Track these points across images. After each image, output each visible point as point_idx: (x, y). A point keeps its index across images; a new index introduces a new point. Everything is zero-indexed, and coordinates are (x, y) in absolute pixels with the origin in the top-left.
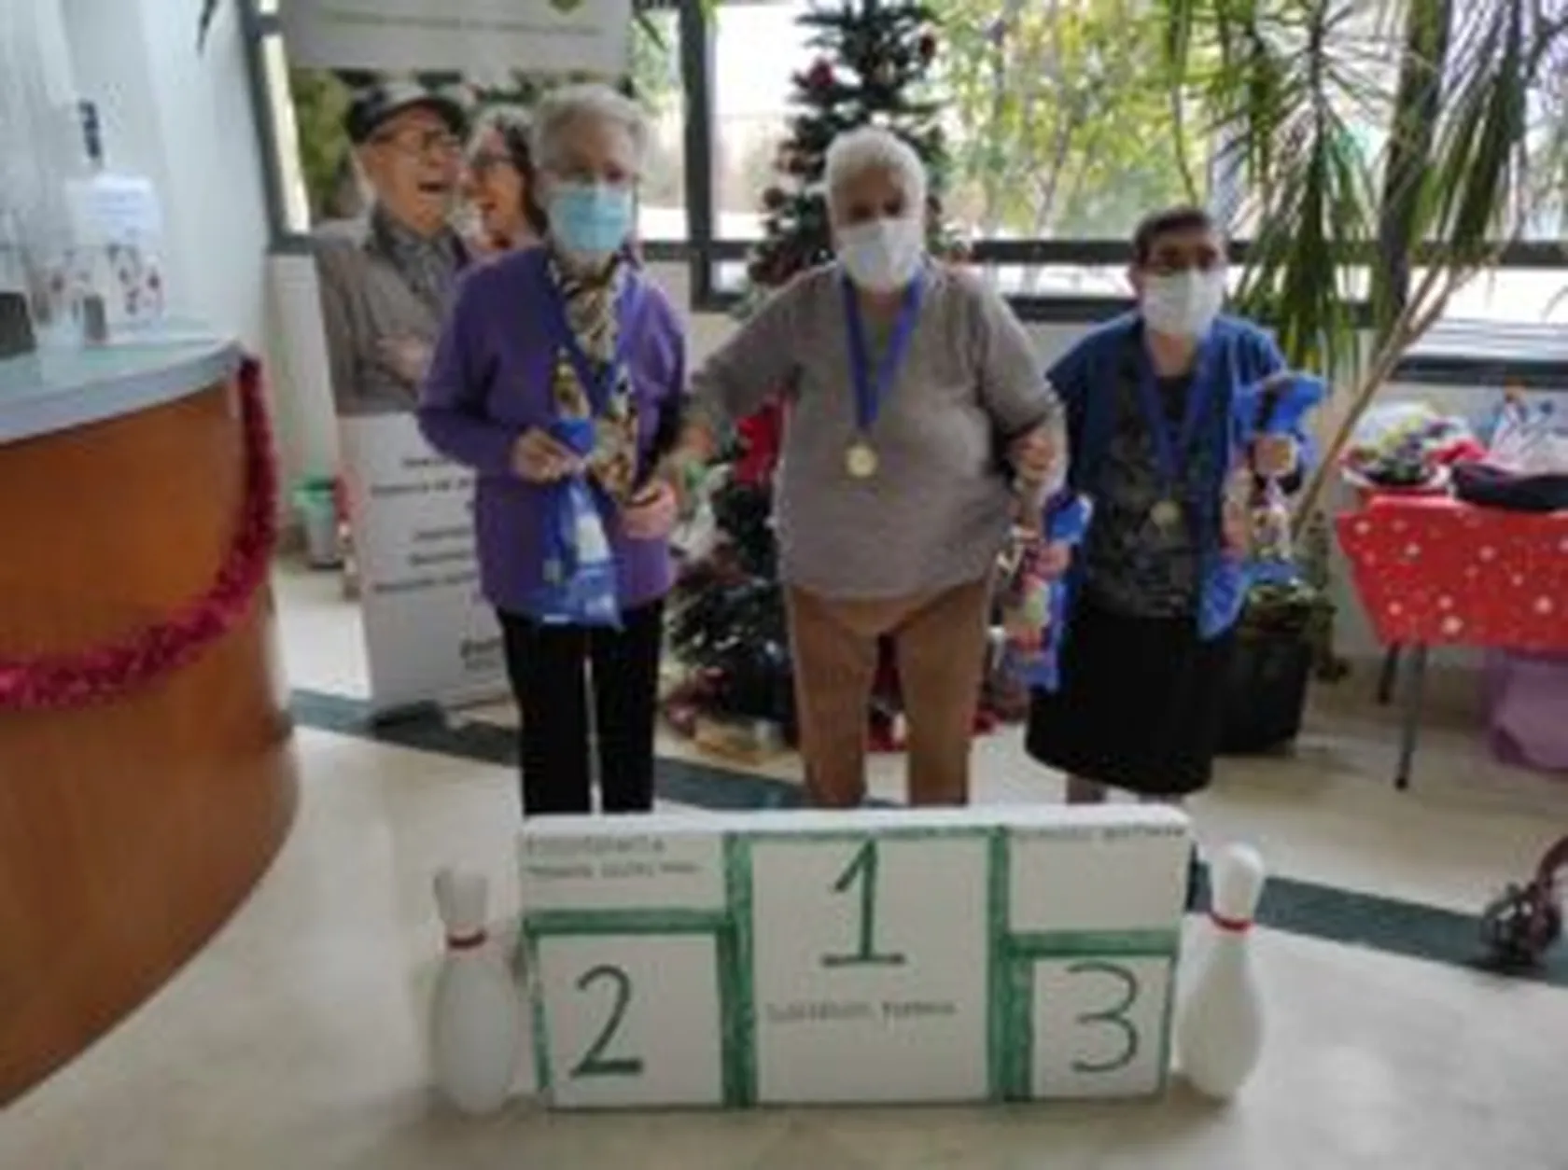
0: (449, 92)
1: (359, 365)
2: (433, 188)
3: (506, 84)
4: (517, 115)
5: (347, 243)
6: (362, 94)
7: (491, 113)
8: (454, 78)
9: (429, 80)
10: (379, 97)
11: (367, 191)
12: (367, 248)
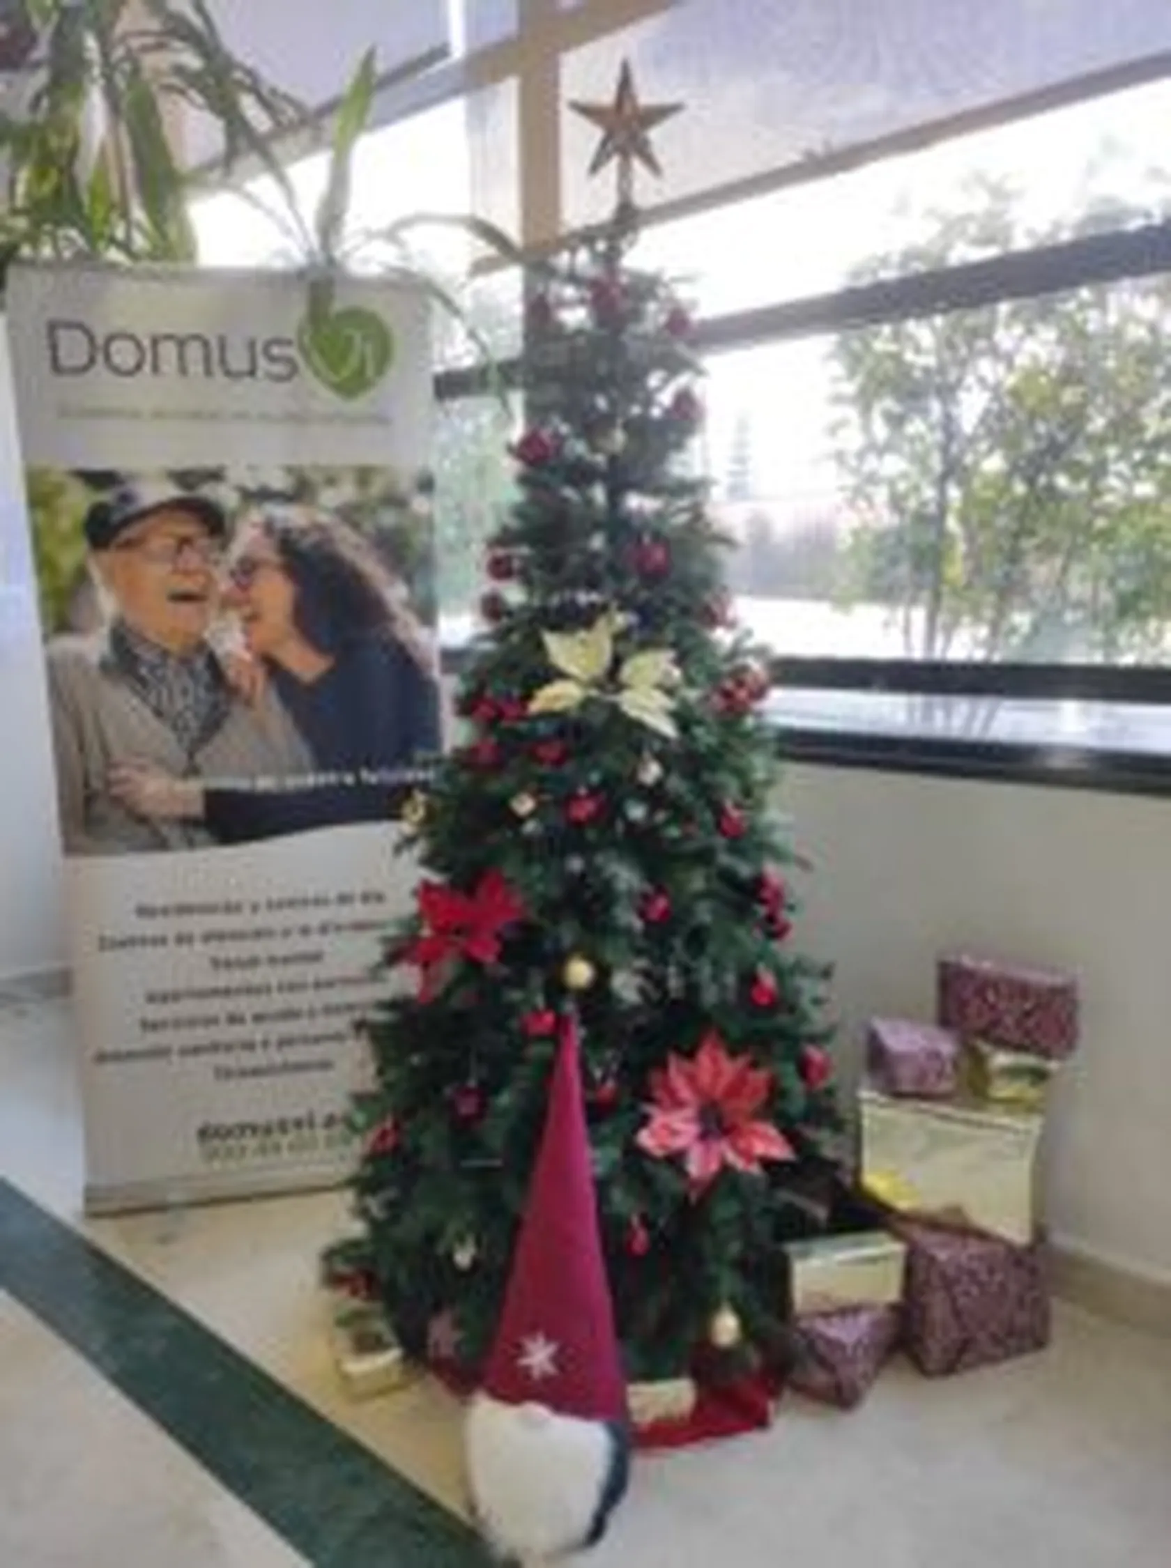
0: (207, 491)
1: (89, 800)
2: (186, 597)
3: (279, 482)
4: (292, 516)
5: (79, 660)
6: (107, 497)
7: (256, 515)
8: (215, 476)
9: (183, 478)
10: (126, 498)
11: (107, 603)
12: (104, 666)
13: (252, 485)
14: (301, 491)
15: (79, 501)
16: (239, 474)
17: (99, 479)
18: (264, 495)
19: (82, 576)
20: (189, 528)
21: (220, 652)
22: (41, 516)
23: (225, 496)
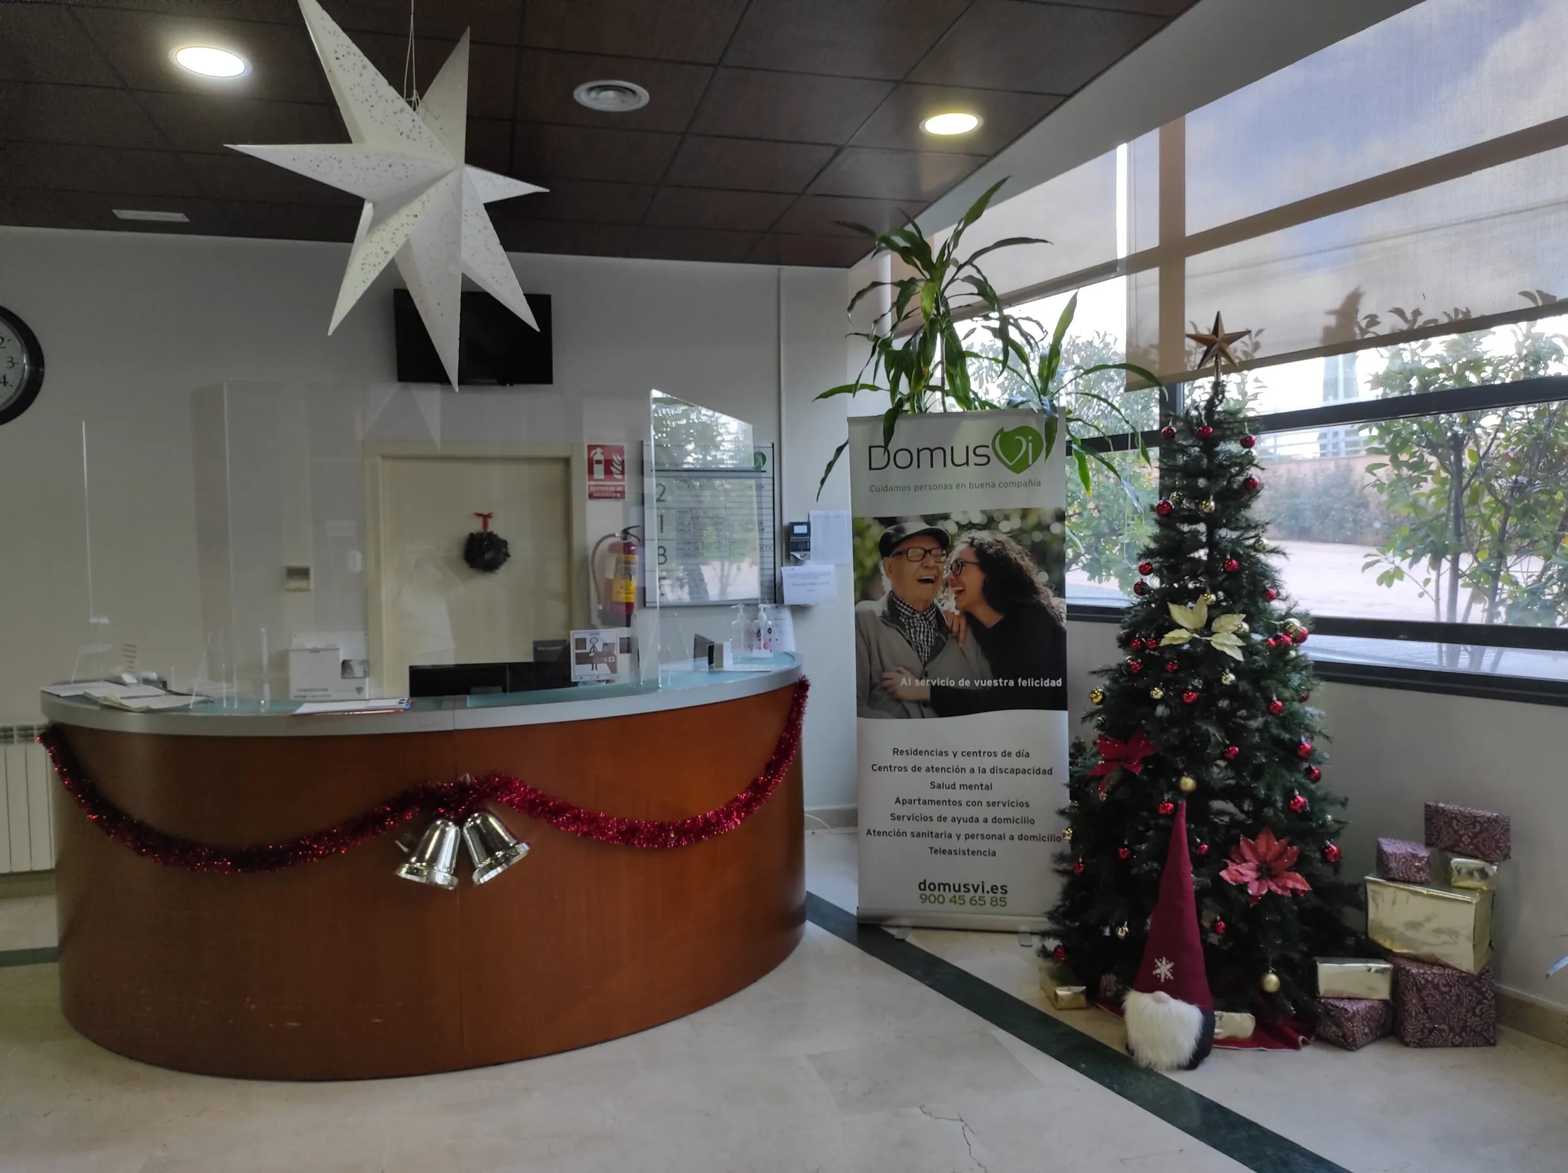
0: (940, 525)
1: (872, 687)
2: (927, 581)
3: (978, 519)
4: (984, 536)
5: (872, 613)
6: (890, 530)
7: (966, 537)
8: (946, 517)
10: (900, 530)
11: (887, 584)
13: (964, 522)
14: (990, 523)
15: (877, 532)
16: (957, 516)
17: (886, 521)
18: (971, 526)
19: (876, 570)
20: (929, 545)
21: (942, 609)
22: (858, 540)
23: (950, 527)
